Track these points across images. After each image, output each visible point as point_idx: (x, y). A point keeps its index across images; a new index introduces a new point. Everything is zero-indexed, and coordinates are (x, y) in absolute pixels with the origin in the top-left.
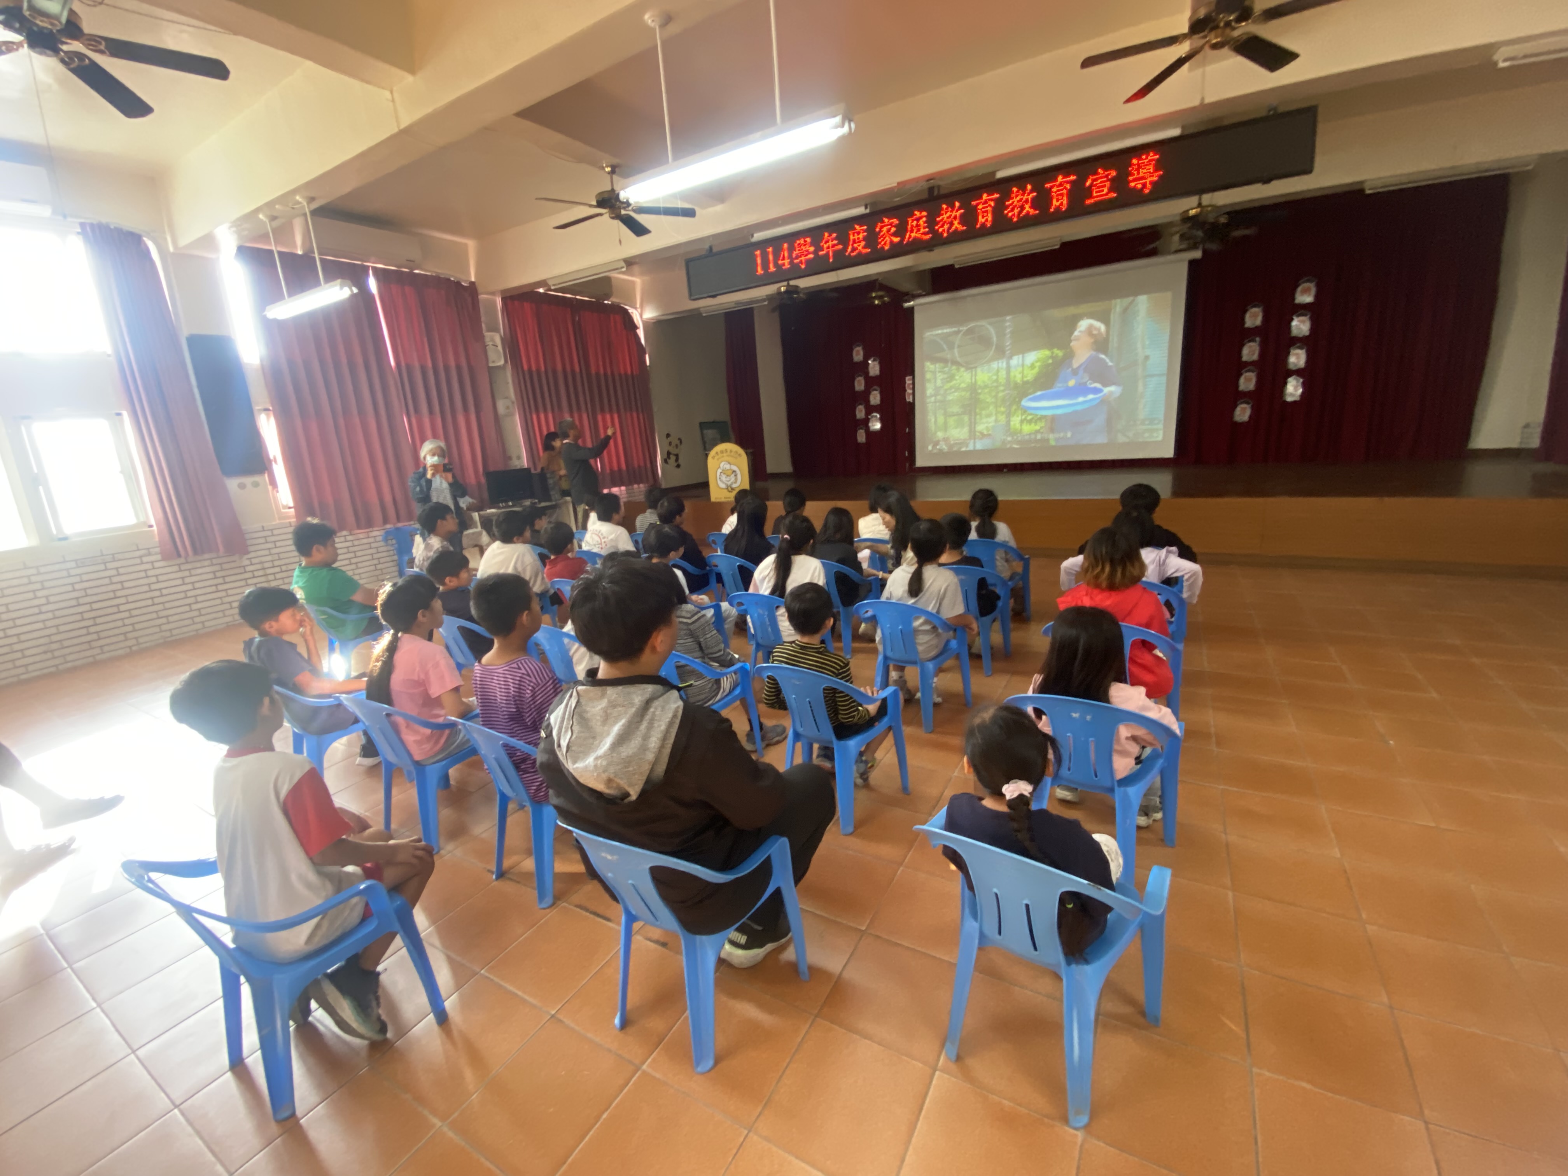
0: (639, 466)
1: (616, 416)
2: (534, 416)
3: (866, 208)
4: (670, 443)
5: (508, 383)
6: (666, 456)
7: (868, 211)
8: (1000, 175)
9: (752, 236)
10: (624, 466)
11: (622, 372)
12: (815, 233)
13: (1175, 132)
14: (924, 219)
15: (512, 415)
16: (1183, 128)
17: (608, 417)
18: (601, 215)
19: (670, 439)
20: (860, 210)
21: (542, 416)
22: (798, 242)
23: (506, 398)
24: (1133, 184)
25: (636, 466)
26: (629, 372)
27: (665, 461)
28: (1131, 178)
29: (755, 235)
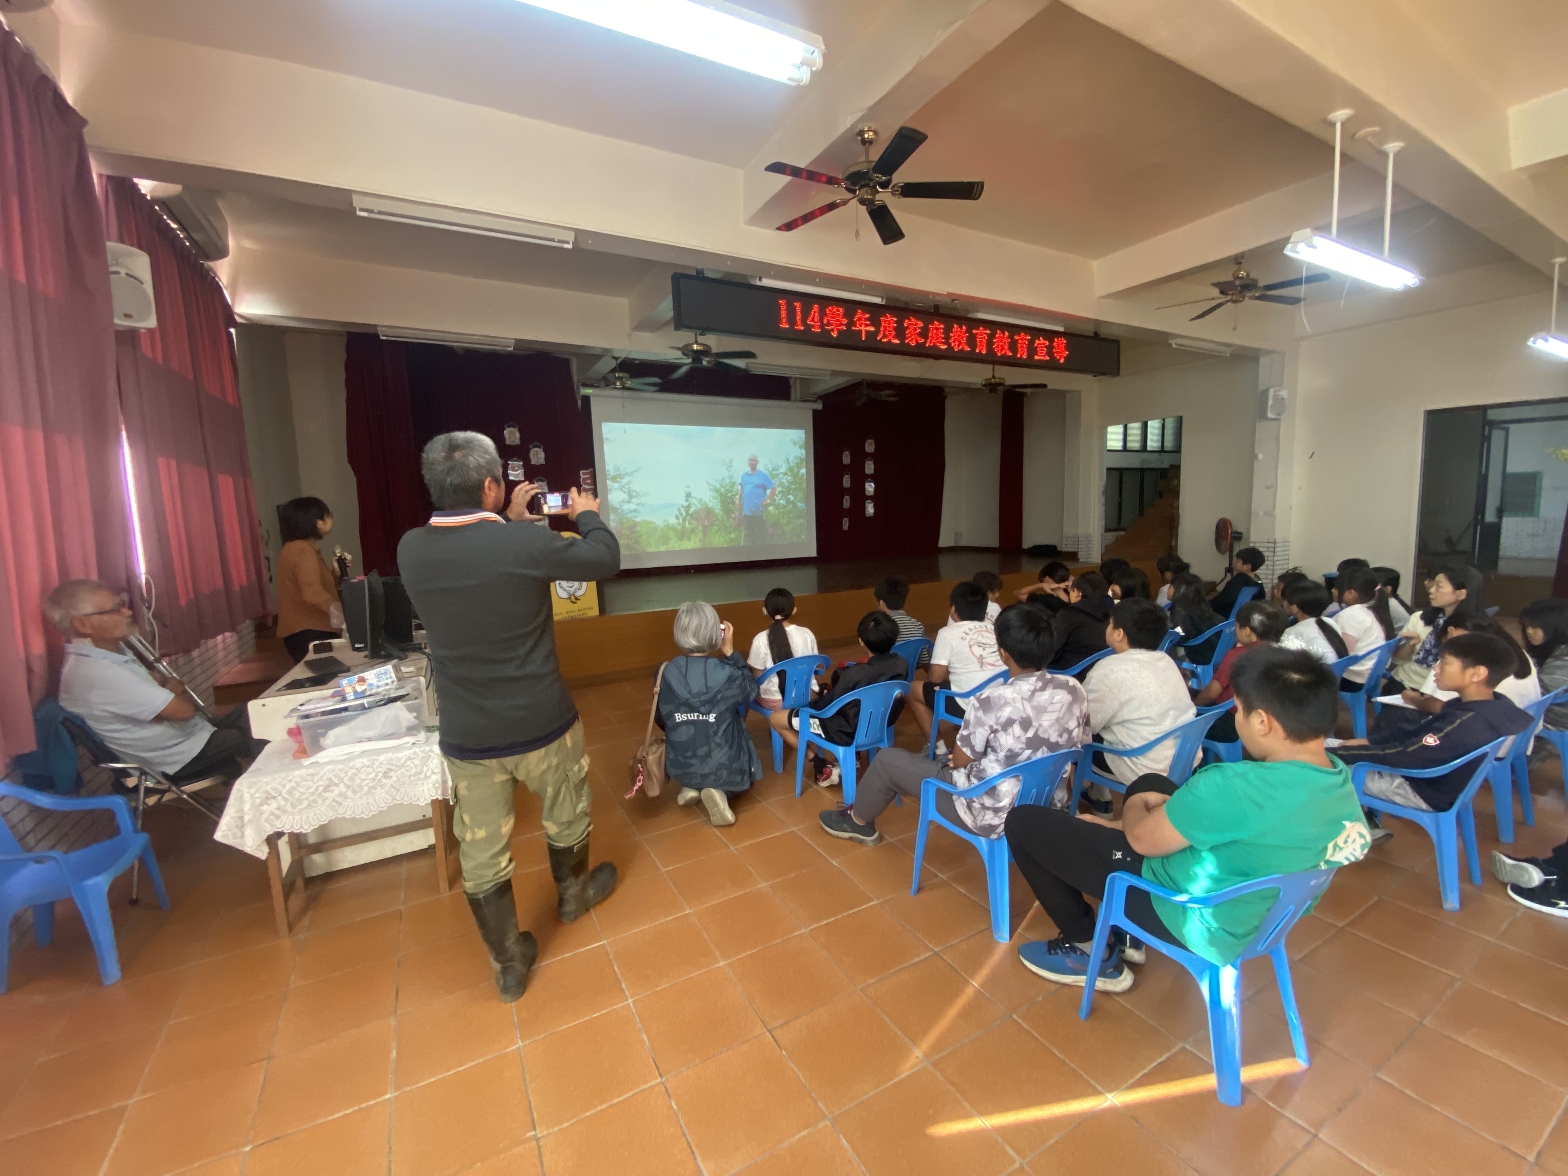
1: (231, 482)
3: (883, 300)
7: (884, 303)
9: (760, 279)
11: (229, 401)
14: (941, 331)
22: (829, 308)
24: (1056, 355)
28: (1055, 350)
29: (764, 280)
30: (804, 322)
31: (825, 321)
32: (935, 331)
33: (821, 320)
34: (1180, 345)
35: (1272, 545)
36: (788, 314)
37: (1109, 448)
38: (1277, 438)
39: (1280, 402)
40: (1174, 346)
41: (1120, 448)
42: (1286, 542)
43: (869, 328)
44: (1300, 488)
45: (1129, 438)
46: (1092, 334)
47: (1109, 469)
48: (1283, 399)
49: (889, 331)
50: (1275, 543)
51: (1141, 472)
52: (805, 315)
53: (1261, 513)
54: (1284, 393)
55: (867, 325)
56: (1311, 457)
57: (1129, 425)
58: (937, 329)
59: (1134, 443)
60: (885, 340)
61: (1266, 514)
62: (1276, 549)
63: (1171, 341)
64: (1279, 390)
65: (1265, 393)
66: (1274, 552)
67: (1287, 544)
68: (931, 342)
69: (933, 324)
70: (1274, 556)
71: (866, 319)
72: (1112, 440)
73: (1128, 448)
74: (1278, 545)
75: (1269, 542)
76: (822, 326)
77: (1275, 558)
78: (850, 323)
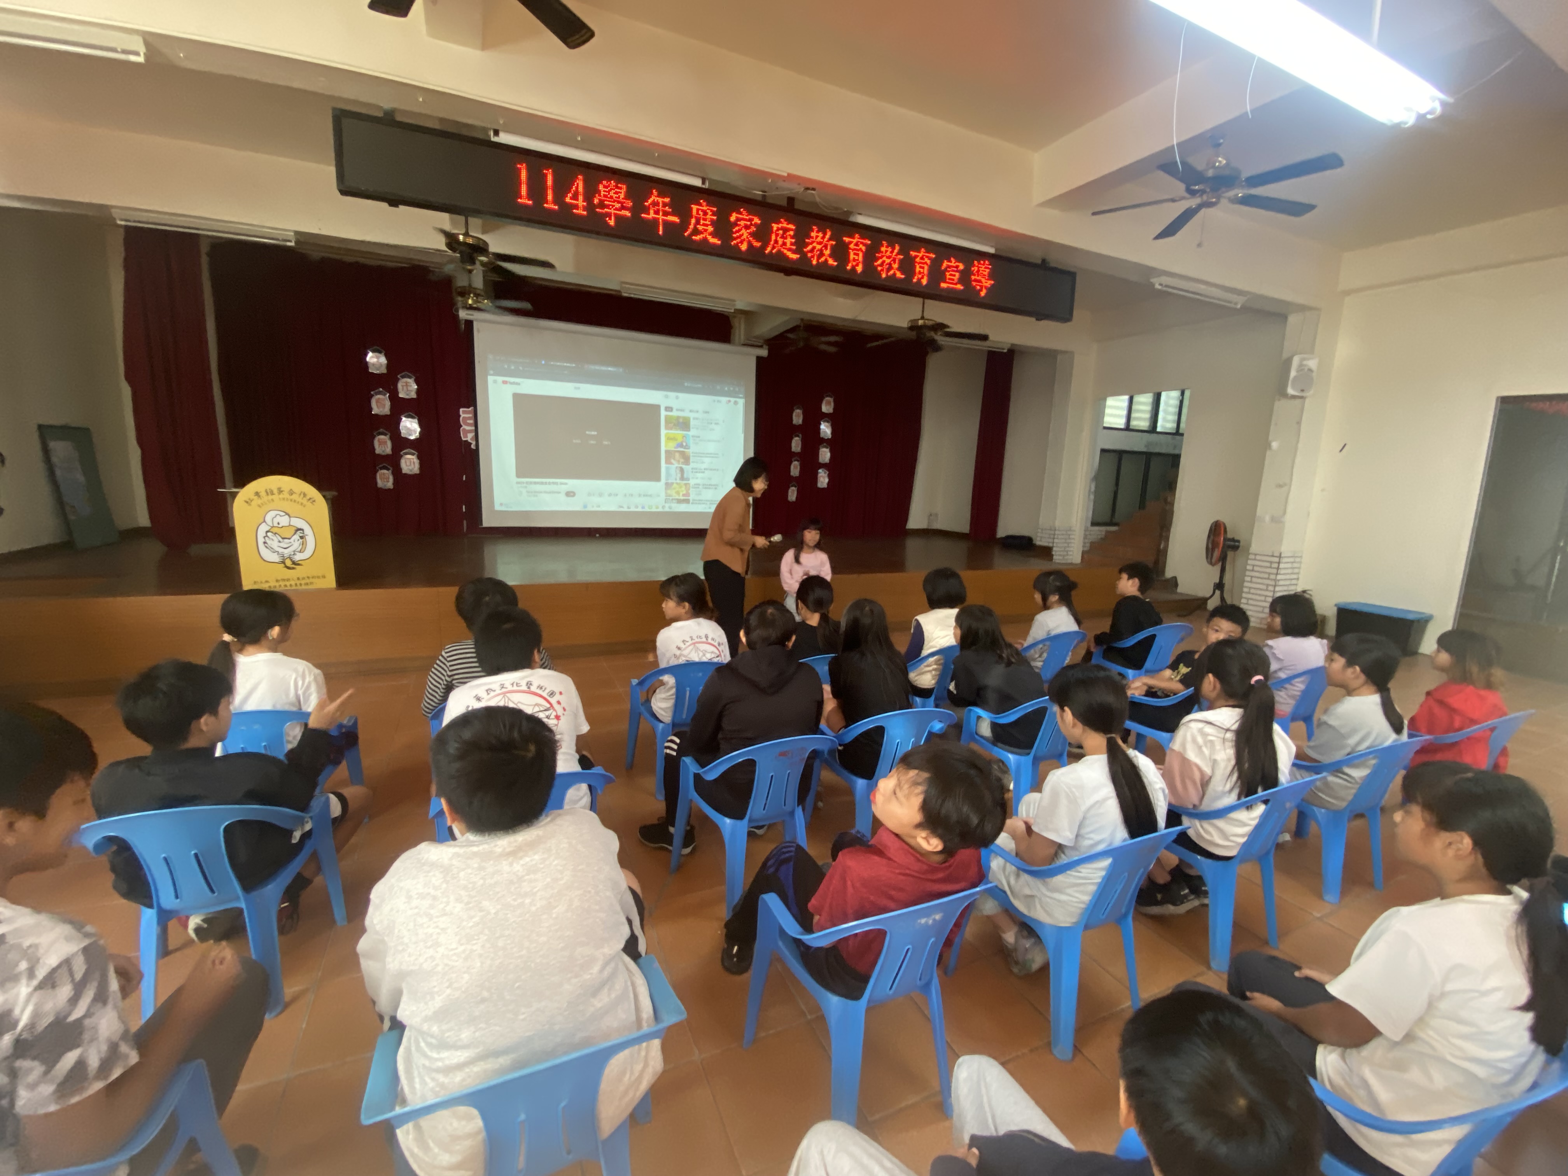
3: (703, 183)
7: (706, 187)
8: (858, 218)
9: (496, 133)
12: (636, 183)
14: (792, 233)
20: (699, 181)
22: (605, 182)
24: (974, 284)
28: (973, 277)
29: (501, 134)
30: (559, 198)
31: (596, 201)
32: (781, 232)
33: (588, 198)
34: (1166, 286)
35: (1277, 560)
36: (530, 185)
37: (1105, 425)
38: (1299, 423)
39: (1306, 375)
40: (1157, 286)
41: (1122, 427)
42: (1296, 557)
43: (671, 218)
44: (1323, 490)
45: (1133, 415)
46: (1039, 262)
47: (1103, 451)
48: (1310, 370)
49: (704, 225)
50: (1280, 557)
51: (1148, 457)
52: (562, 188)
53: (1267, 518)
54: (1312, 364)
55: (666, 214)
56: (1341, 451)
57: (1137, 399)
58: (786, 230)
59: (1141, 421)
60: (698, 238)
61: (1273, 519)
62: (1282, 566)
63: (1153, 280)
64: (1308, 359)
65: (1288, 362)
66: (1278, 568)
67: (1298, 560)
68: (774, 248)
69: (778, 222)
70: (1277, 574)
71: (665, 205)
72: (1111, 415)
73: (1131, 427)
74: (1284, 560)
75: (1273, 556)
76: (590, 207)
77: (1279, 577)
78: (639, 208)
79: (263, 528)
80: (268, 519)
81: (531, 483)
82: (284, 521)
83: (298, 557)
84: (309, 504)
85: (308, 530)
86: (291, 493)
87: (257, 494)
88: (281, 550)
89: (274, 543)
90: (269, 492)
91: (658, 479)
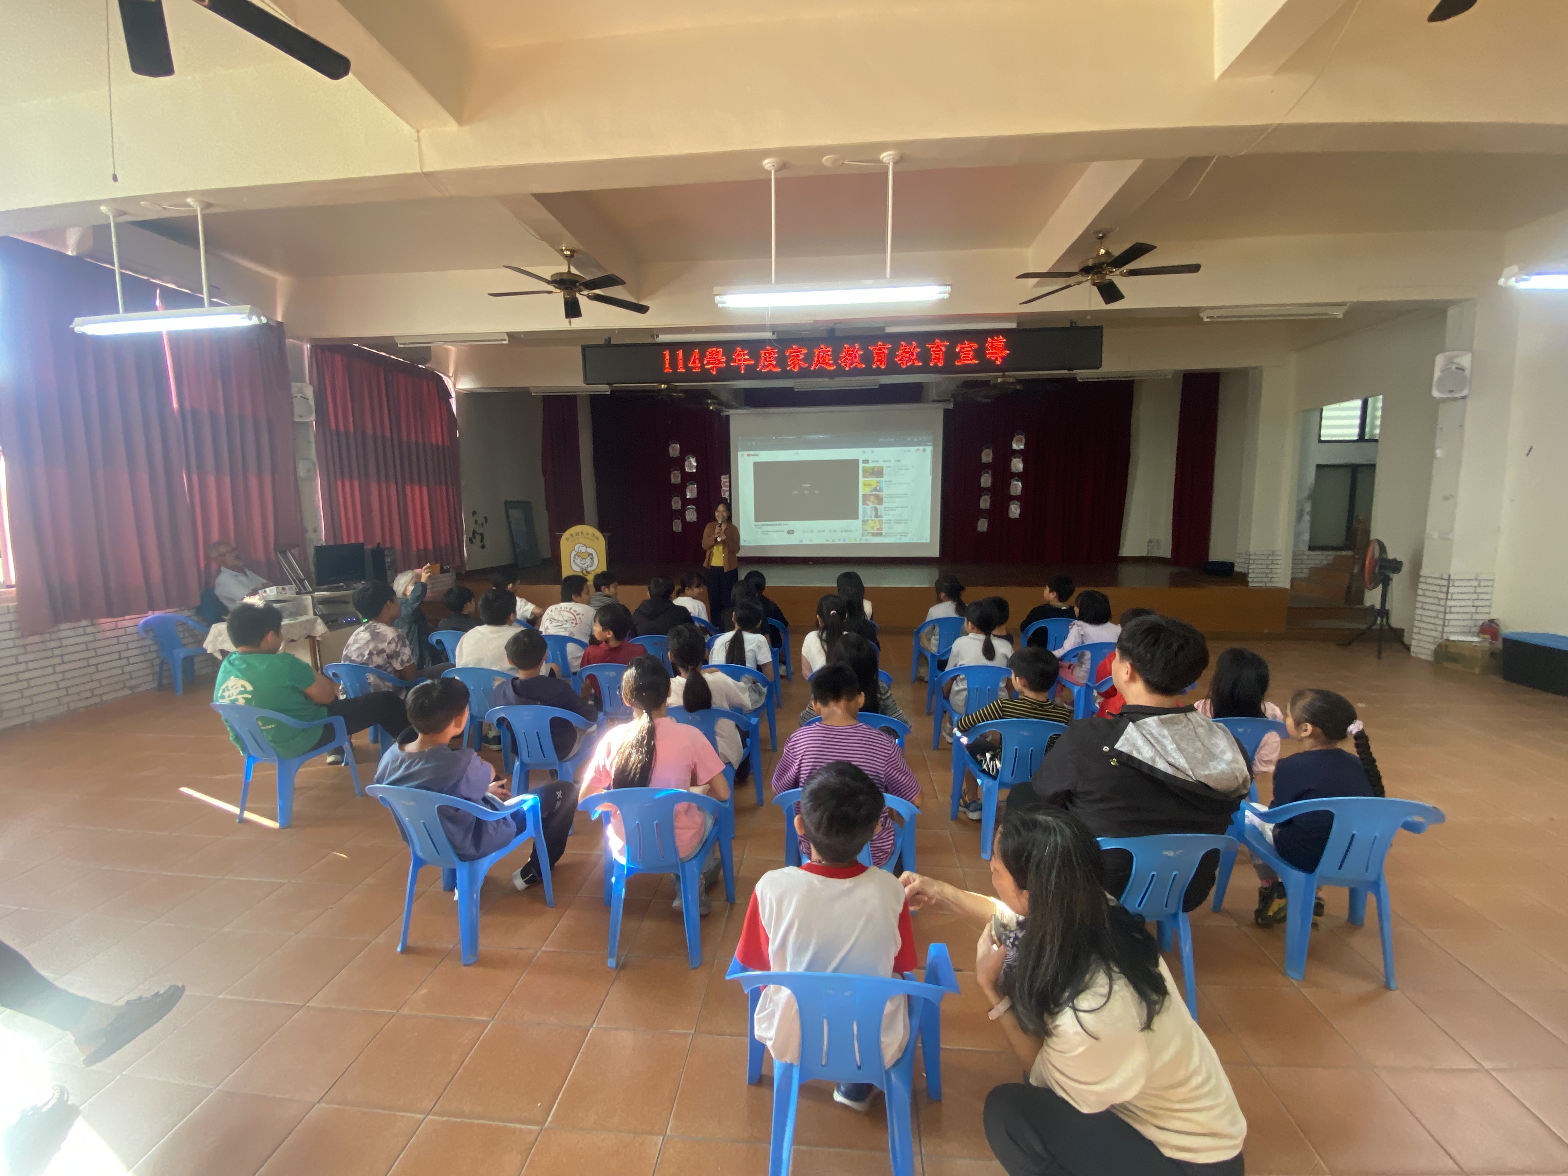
0: (446, 545)
1: (425, 489)
2: (339, 483)
3: (774, 333)
4: (476, 522)
5: (310, 442)
6: (471, 536)
7: (775, 337)
8: (889, 330)
9: (657, 336)
10: (431, 546)
11: (434, 442)
12: (728, 346)
13: (1013, 325)
14: (829, 353)
15: (312, 479)
16: (1018, 324)
17: (417, 488)
18: (550, 292)
19: (476, 517)
20: (768, 335)
21: (347, 484)
22: (710, 350)
23: (307, 459)
24: (989, 356)
25: (443, 545)
26: (440, 443)
27: (471, 541)
28: (987, 352)
29: (661, 336)
30: (685, 366)
31: (705, 362)
33: (701, 361)
35: (1445, 583)
36: (671, 363)
37: (1322, 439)
38: (1462, 427)
39: (1458, 374)
40: (1206, 320)
42: (1486, 580)
43: (748, 362)
44: (1512, 501)
46: (1066, 325)
47: (1319, 467)
48: (1461, 369)
49: (770, 360)
50: (1449, 579)
53: (1436, 536)
54: (1465, 361)
55: (746, 360)
56: (1528, 455)
57: (1371, 400)
58: (825, 352)
60: (766, 369)
61: (1442, 536)
62: (1451, 590)
63: (1201, 315)
64: (1457, 356)
66: (1447, 593)
67: (1491, 584)
68: (817, 364)
69: (820, 349)
70: (1447, 599)
71: (744, 354)
72: (1332, 426)
74: (1456, 583)
75: (1442, 579)
76: (702, 365)
77: (1450, 603)
78: (729, 360)
79: (574, 553)
80: (576, 548)
81: (764, 525)
82: (583, 549)
83: (589, 569)
84: (595, 540)
85: (595, 555)
86: (588, 534)
87: (572, 535)
88: (581, 565)
89: (578, 561)
90: (577, 534)
91: (857, 518)
